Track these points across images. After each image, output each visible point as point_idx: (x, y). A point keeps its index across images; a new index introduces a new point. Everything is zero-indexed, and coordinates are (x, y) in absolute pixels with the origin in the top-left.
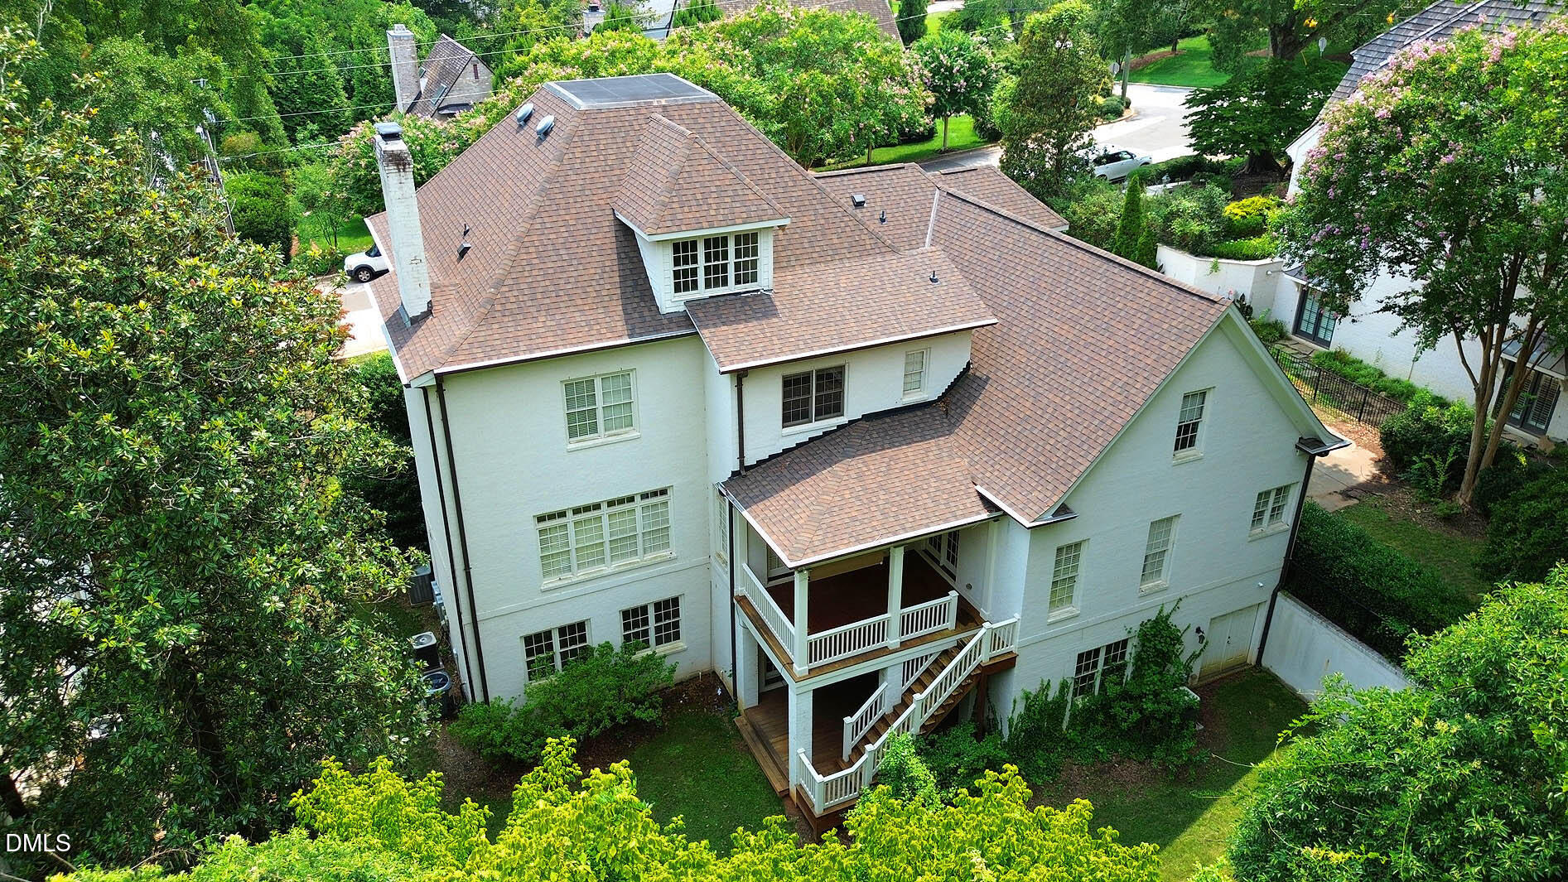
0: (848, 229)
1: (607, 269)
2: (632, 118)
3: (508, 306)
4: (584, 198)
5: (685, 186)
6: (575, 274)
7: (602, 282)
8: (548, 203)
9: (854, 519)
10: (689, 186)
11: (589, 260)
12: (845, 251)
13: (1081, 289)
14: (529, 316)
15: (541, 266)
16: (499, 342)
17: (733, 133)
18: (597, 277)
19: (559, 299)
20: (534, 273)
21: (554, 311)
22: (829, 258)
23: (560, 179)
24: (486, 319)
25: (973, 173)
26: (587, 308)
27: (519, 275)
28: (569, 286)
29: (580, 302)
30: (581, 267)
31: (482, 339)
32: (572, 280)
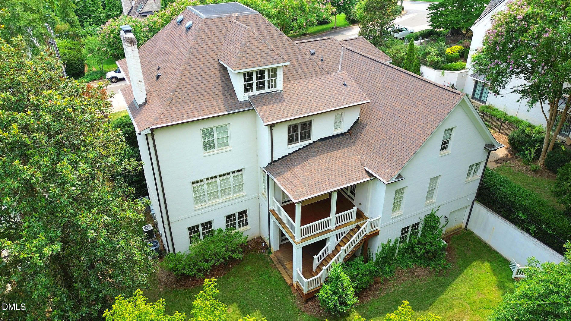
0: (311, 65)
1: (217, 84)
2: (224, 21)
3: (178, 100)
4: (207, 55)
5: (248, 50)
6: (204, 86)
7: (215, 89)
8: (192, 57)
9: (318, 182)
10: (249, 50)
11: (209, 80)
12: (310, 74)
13: (403, 88)
14: (187, 104)
15: (191, 83)
16: (175, 115)
17: (264, 27)
18: (213, 87)
19: (198, 97)
20: (188, 86)
21: (197, 102)
22: (304, 77)
23: (197, 47)
24: (169, 106)
25: (355, 40)
26: (209, 100)
27: (182, 87)
28: (202, 91)
29: (207, 97)
30: (206, 83)
31: (168, 114)
32: (203, 89)
